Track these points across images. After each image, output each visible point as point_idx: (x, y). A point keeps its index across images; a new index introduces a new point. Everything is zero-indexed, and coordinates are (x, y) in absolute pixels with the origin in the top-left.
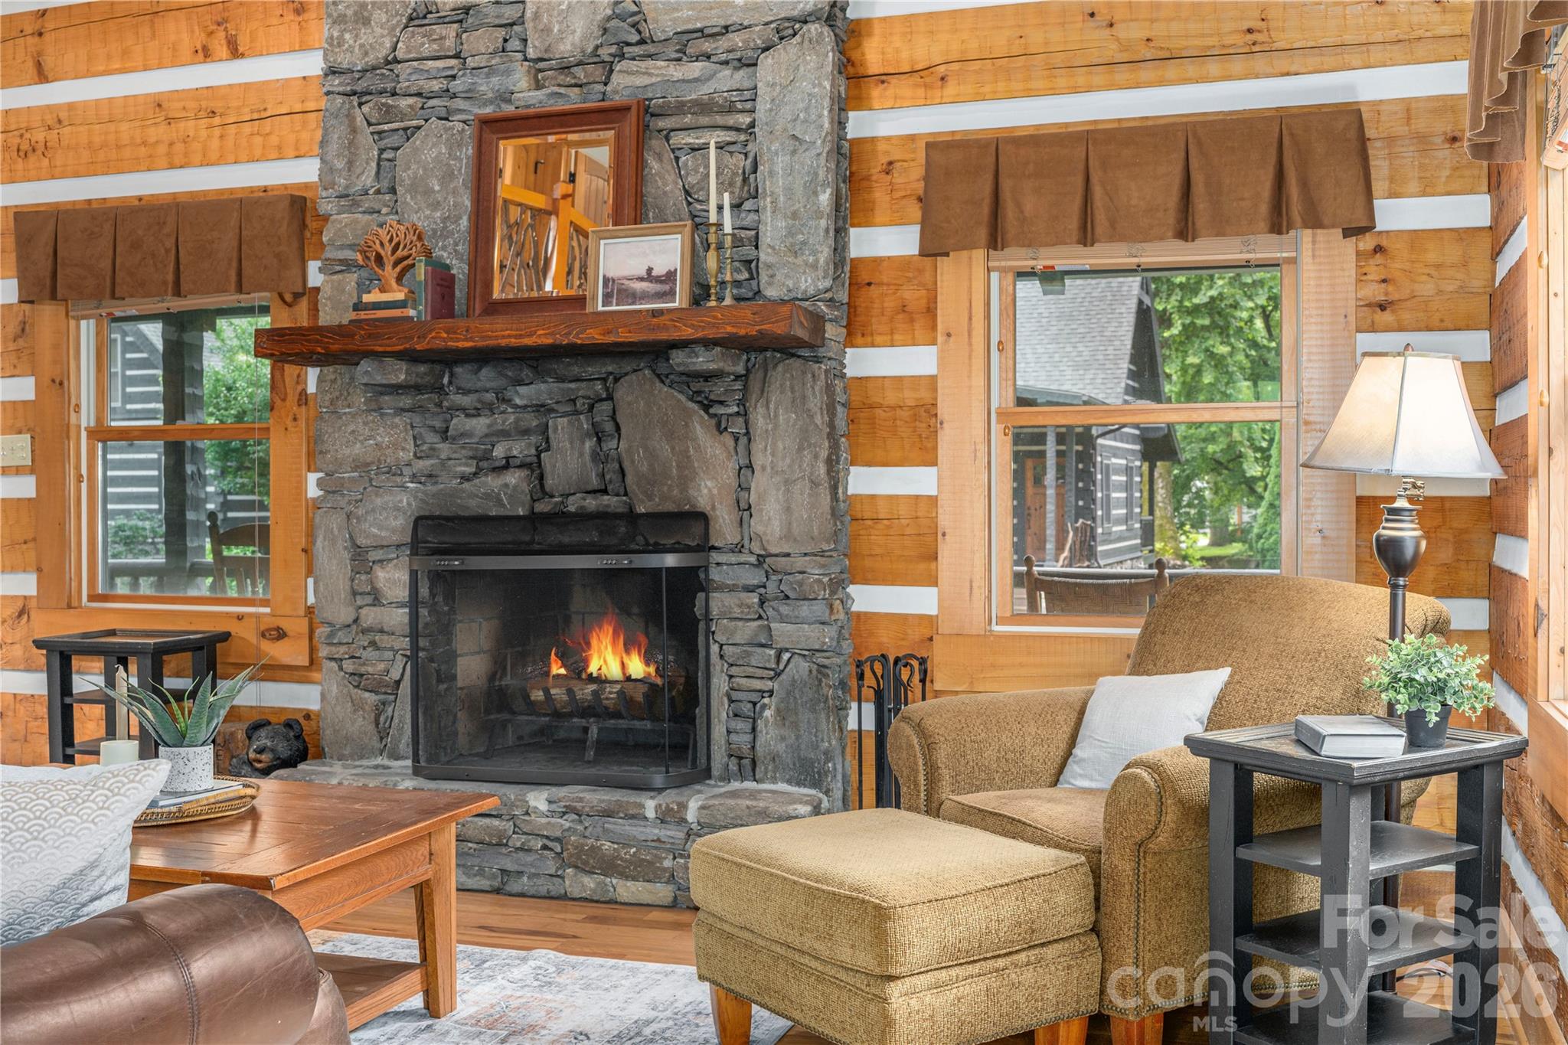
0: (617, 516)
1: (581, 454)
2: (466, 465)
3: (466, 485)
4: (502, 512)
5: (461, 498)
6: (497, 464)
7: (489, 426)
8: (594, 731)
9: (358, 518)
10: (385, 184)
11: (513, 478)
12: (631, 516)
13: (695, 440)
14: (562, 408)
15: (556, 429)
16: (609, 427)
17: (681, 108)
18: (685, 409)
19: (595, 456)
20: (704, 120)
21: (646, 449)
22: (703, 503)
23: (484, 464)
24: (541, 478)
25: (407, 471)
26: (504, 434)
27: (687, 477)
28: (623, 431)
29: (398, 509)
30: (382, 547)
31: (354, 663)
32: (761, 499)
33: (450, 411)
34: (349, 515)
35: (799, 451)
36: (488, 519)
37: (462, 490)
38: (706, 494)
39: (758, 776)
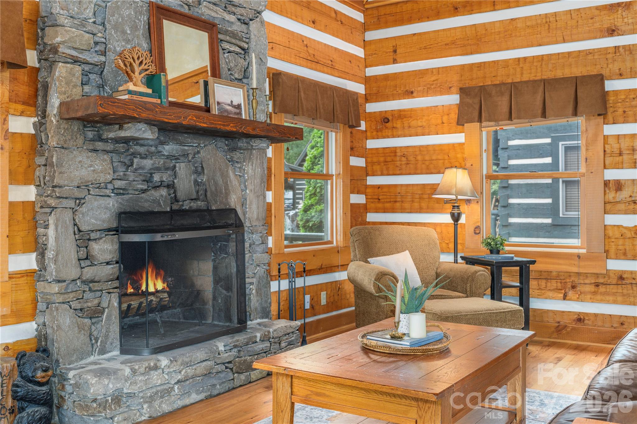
0: (203, 211)
1: (190, 182)
2: (142, 184)
3: (143, 195)
4: (160, 209)
5: (140, 202)
6: (157, 184)
7: (153, 164)
8: (159, 320)
9: (83, 214)
10: (99, 20)
11: (164, 192)
12: (209, 211)
13: (229, 177)
14: (182, 158)
15: (180, 169)
16: (199, 169)
17: (226, 32)
18: (226, 163)
19: (196, 182)
20: (233, 41)
21: (214, 180)
22: (233, 205)
23: (150, 184)
24: (175, 192)
25: (110, 186)
26: (158, 169)
27: (227, 194)
28: (205, 171)
29: (106, 208)
30: (97, 231)
31: (80, 303)
32: (251, 203)
33: (134, 155)
34: (74, 212)
35: (261, 184)
36: (152, 213)
37: (142, 198)
38: (233, 201)
39: (252, 318)
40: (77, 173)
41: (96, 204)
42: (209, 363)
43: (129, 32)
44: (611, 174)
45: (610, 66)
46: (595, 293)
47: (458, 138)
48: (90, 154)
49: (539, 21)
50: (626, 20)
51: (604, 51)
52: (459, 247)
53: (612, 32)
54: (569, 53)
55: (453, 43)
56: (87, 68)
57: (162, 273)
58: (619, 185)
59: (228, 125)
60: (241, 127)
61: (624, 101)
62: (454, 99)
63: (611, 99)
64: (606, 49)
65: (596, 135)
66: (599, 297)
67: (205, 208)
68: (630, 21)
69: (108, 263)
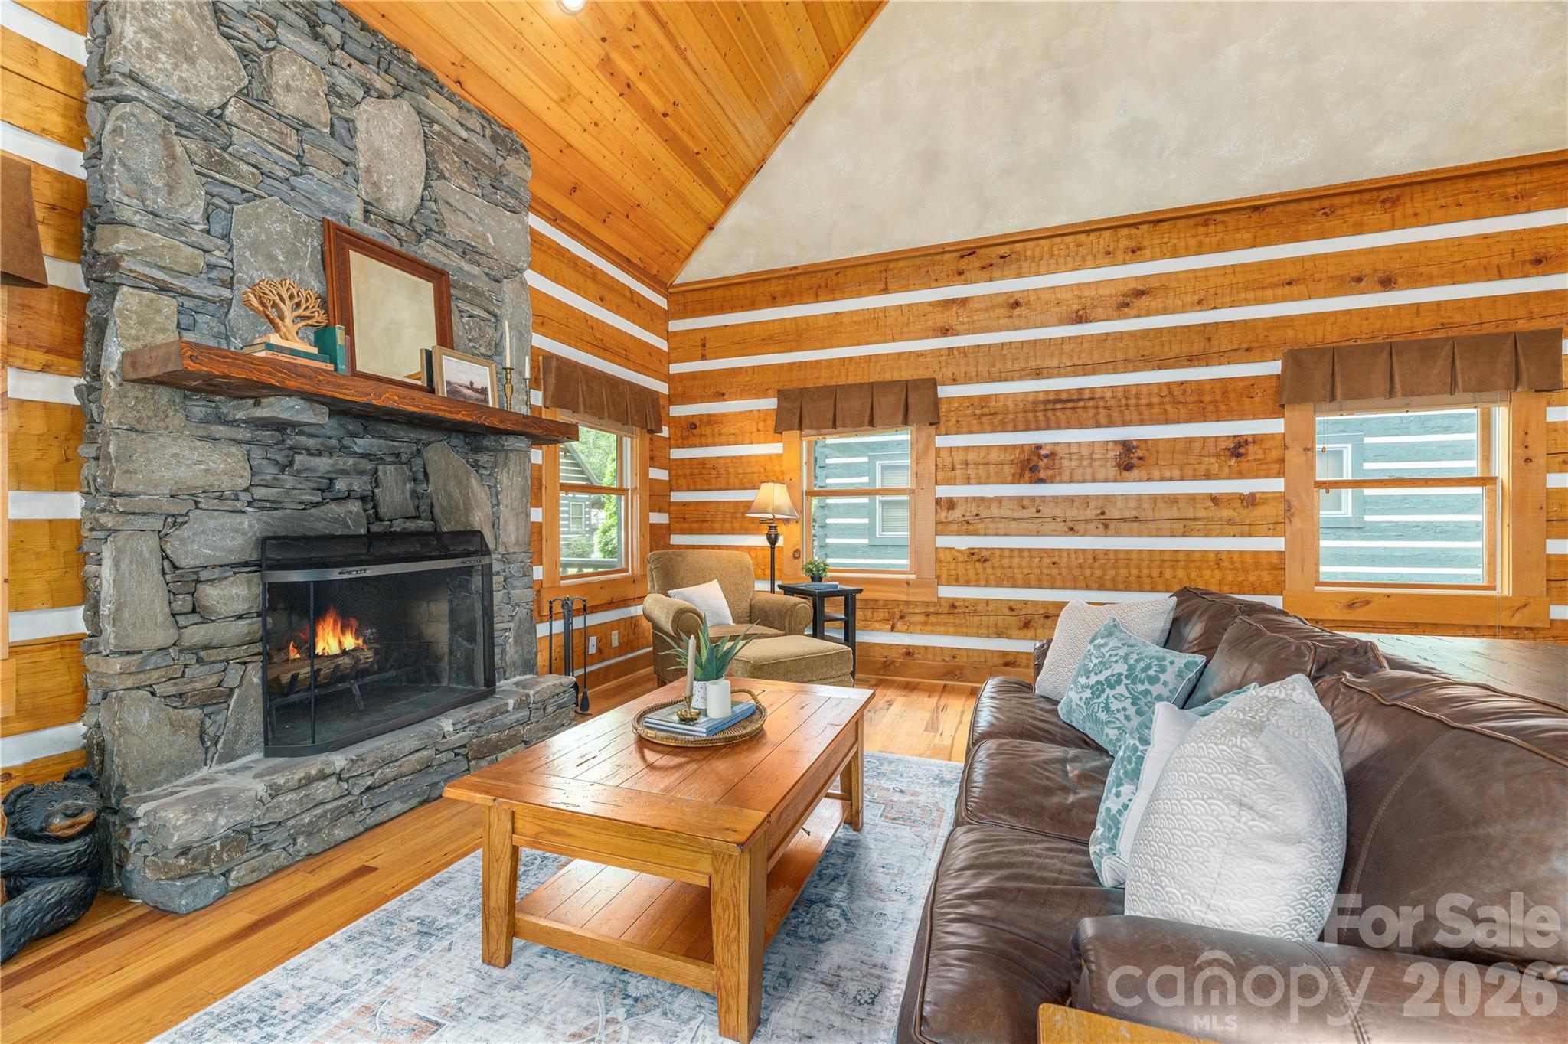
0: (427, 534)
1: (403, 492)
2: (311, 494)
3: (312, 511)
4: (346, 532)
5: (309, 521)
6: (341, 495)
7: (333, 466)
8: (356, 691)
9: (182, 540)
10: (217, 229)
11: (355, 506)
12: (437, 534)
13: (472, 488)
14: (388, 459)
15: (385, 473)
16: (421, 475)
17: (465, 288)
18: (467, 469)
19: (414, 494)
20: (477, 301)
21: (445, 491)
22: (477, 526)
23: (327, 494)
24: (375, 507)
25: (244, 497)
26: (345, 473)
27: (468, 510)
28: (431, 479)
29: (237, 531)
30: (214, 567)
31: (175, 684)
32: (506, 522)
33: (295, 449)
34: (162, 537)
35: (522, 498)
36: (332, 538)
37: (311, 515)
38: (479, 519)
39: (507, 675)
40: (168, 474)
41: (212, 524)
42: (425, 753)
43: (281, 258)
44: (943, 491)
45: (944, 370)
46: (925, 623)
47: (776, 448)
48: (198, 444)
49: (867, 317)
50: (961, 319)
51: (936, 353)
52: (776, 573)
53: (945, 331)
54: (900, 354)
55: (771, 338)
56: (189, 303)
57: (354, 622)
58: (951, 503)
59: (457, 413)
60: (480, 418)
61: (957, 409)
62: (771, 403)
63: (944, 408)
64: (940, 350)
65: (927, 447)
66: (929, 628)
67: (430, 530)
68: (966, 320)
69: (240, 617)
